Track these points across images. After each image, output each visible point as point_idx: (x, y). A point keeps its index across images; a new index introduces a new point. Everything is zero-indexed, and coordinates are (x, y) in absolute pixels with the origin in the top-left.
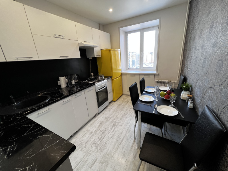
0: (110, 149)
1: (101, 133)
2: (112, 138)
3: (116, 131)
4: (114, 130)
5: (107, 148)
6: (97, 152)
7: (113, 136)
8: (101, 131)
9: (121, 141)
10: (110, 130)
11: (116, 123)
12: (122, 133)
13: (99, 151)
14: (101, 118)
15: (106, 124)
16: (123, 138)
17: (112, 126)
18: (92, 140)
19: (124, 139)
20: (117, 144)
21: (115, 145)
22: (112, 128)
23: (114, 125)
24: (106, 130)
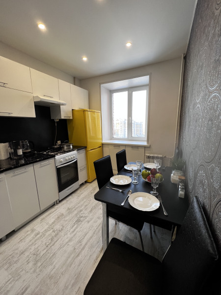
0: (57, 267)
1: (54, 234)
2: (68, 245)
3: (77, 232)
4: (75, 230)
5: (54, 264)
6: (34, 271)
7: (70, 240)
8: (54, 231)
9: (80, 250)
10: (69, 229)
11: (82, 217)
12: (86, 234)
13: (38, 270)
14: (61, 208)
15: (66, 219)
16: (86, 244)
17: (74, 222)
18: (33, 248)
19: (87, 246)
20: (72, 256)
21: (69, 257)
22: (73, 226)
23: (78, 221)
24: (62, 229)
